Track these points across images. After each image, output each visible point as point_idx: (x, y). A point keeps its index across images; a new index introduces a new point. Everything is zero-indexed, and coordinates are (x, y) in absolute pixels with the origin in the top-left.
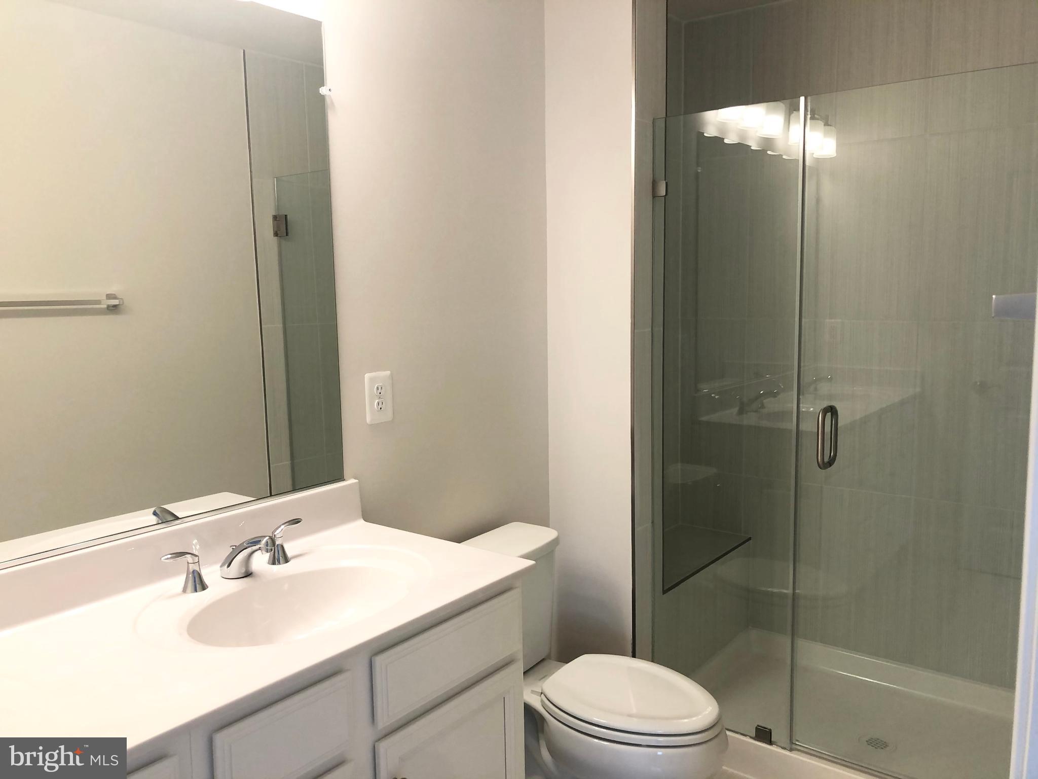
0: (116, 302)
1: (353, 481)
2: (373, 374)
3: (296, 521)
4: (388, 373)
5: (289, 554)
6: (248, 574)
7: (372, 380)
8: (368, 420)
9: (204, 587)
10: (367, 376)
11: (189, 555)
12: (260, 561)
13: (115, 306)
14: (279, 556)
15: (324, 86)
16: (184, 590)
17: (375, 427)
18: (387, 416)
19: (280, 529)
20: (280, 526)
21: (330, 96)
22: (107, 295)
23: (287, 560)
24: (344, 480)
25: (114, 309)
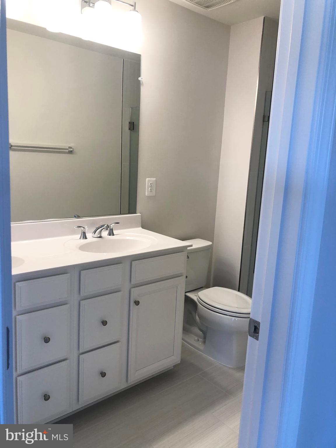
0: (72, 150)
1: (139, 214)
2: (149, 179)
3: (118, 223)
4: (155, 179)
5: (115, 233)
6: (100, 237)
7: (149, 181)
8: (146, 194)
9: (86, 238)
10: (147, 179)
11: (82, 228)
12: (105, 233)
13: (71, 151)
14: (111, 233)
15: (140, 77)
16: (80, 238)
17: (149, 197)
18: (154, 194)
19: (112, 225)
20: (112, 224)
21: (142, 80)
22: (69, 147)
23: (113, 235)
24: (136, 214)
25: (71, 152)
